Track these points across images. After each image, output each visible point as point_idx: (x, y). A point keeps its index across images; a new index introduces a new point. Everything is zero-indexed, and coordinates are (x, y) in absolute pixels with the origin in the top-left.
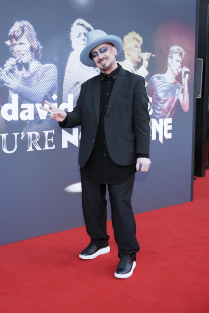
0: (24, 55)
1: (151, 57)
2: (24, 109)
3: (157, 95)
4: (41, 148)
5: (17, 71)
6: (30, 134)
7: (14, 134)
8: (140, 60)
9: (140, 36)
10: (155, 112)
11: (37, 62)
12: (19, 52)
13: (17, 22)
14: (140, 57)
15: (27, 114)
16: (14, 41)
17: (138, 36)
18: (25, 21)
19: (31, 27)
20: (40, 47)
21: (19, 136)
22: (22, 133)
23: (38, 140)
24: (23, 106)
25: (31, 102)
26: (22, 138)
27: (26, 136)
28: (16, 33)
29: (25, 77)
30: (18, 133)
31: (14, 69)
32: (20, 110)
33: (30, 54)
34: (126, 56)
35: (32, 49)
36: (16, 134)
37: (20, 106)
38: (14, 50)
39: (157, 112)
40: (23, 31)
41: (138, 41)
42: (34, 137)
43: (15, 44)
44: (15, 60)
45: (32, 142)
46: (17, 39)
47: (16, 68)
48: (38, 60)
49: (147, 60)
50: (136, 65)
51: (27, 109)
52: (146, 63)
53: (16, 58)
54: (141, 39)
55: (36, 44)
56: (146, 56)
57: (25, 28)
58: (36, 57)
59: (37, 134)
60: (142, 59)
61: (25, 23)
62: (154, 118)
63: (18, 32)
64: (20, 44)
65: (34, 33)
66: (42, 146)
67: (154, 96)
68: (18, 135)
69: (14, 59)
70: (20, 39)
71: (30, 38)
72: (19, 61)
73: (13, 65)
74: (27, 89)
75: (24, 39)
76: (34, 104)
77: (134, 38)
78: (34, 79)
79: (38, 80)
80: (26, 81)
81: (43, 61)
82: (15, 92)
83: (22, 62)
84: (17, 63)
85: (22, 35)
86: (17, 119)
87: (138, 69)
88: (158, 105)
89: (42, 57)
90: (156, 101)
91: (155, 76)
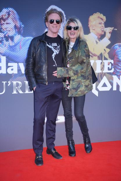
0: (10, 31)
1: (113, 30)
2: (10, 66)
3: (118, 58)
4: (23, 92)
5: (5, 41)
6: (15, 83)
7: (2, 82)
8: (103, 33)
9: (104, 15)
10: (116, 70)
11: (20, 36)
12: (6, 29)
13: (4, 9)
14: (103, 31)
15: (12, 70)
16: (3, 22)
17: (102, 16)
18: (10, 8)
19: (15, 12)
20: (22, 26)
21: (7, 84)
22: (9, 82)
23: (20, 87)
24: (9, 64)
25: (15, 62)
26: (9, 85)
27: (12, 84)
28: (3, 16)
29: (11, 45)
30: (6, 82)
31: (3, 40)
32: (7, 67)
33: (15, 30)
34: (91, 31)
35: (16, 27)
36: (4, 82)
37: (7, 64)
38: (3, 27)
39: (118, 70)
40: (9, 15)
41: (102, 19)
42: (18, 85)
43: (3, 24)
44: (4, 34)
45: (16, 88)
46: (4, 20)
47: (4, 40)
48: (20, 34)
49: (110, 33)
50: (100, 37)
51: (12, 66)
52: (108, 35)
53: (4, 33)
54: (104, 18)
55: (19, 24)
56: (109, 30)
57: (10, 13)
58: (19, 32)
59: (20, 83)
60: (105, 33)
61: (10, 9)
62: (115, 75)
63: (5, 15)
64: (7, 24)
65: (17, 16)
66: (24, 90)
67: (115, 59)
68: (5, 83)
69: (2, 33)
70: (7, 21)
71: (14, 20)
72: (6, 35)
73: (2, 38)
74: (12, 53)
75: (10, 20)
76: (18, 64)
77: (99, 17)
78: (18, 47)
79: (21, 48)
80: (12, 48)
81: (24, 35)
82: (3, 55)
83: (8, 36)
84: (5, 36)
85: (8, 18)
86: (5, 73)
87: (101, 40)
88: (119, 66)
89: (23, 32)
90: (117, 63)
91: (116, 44)
